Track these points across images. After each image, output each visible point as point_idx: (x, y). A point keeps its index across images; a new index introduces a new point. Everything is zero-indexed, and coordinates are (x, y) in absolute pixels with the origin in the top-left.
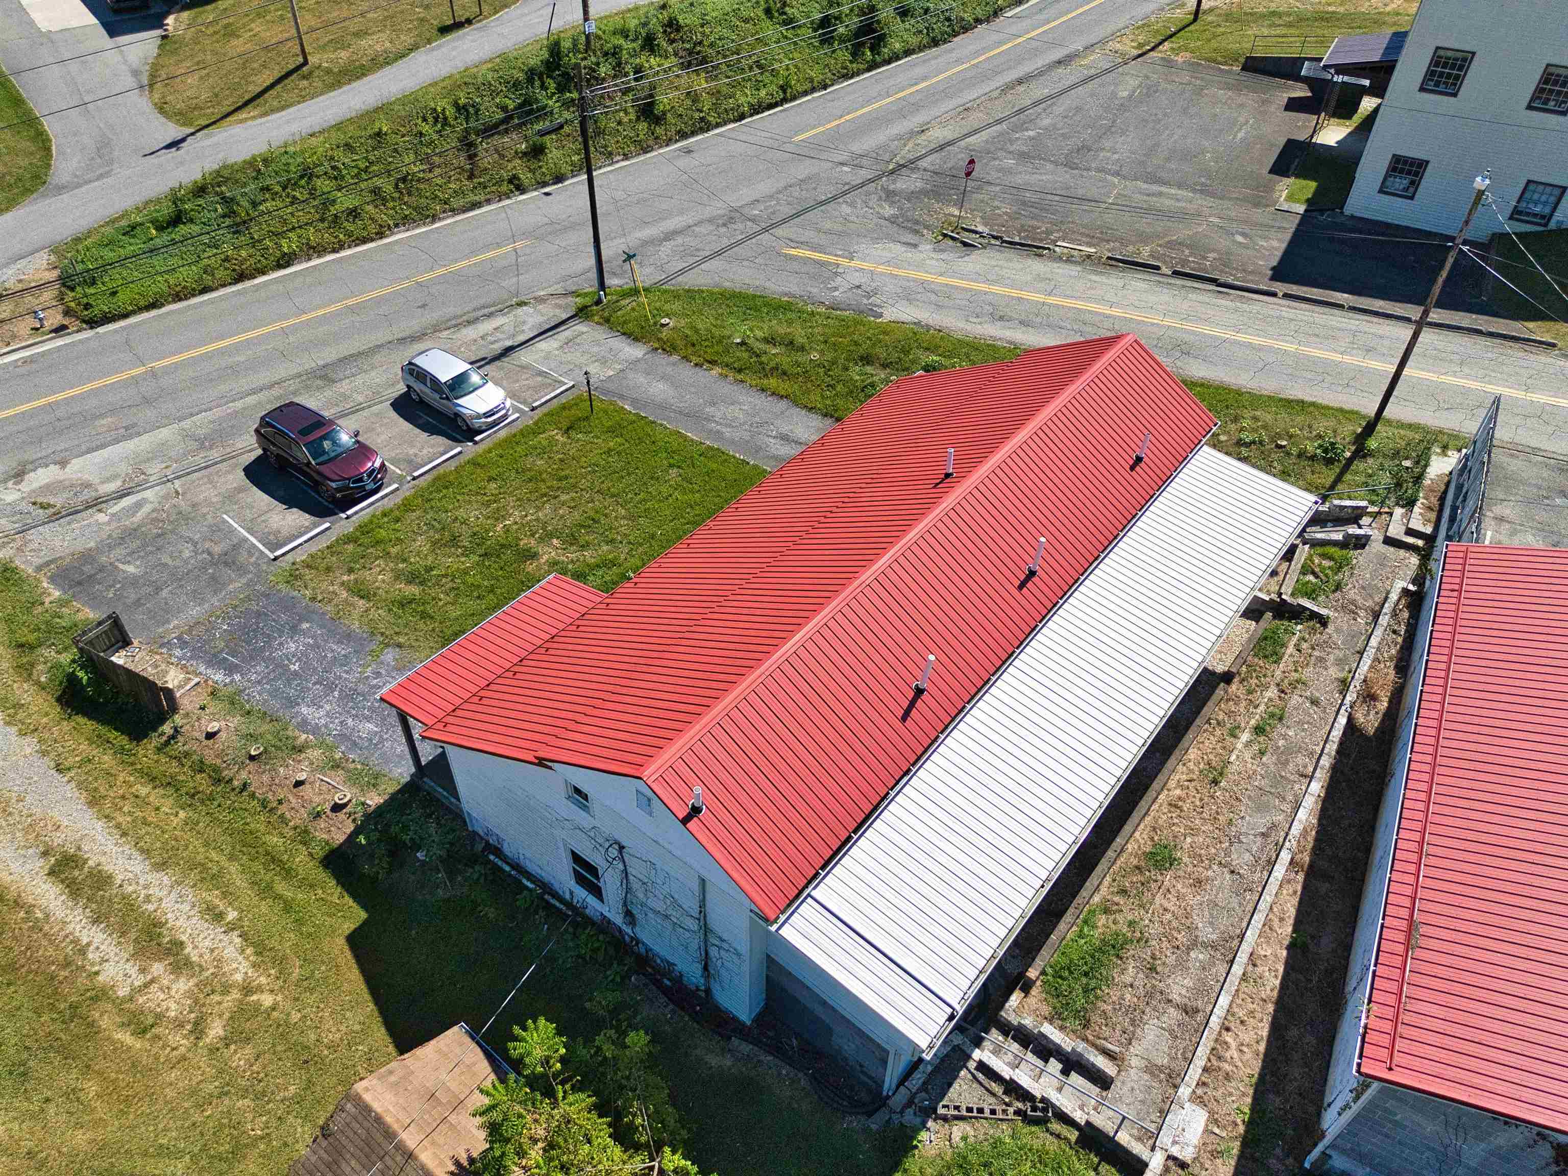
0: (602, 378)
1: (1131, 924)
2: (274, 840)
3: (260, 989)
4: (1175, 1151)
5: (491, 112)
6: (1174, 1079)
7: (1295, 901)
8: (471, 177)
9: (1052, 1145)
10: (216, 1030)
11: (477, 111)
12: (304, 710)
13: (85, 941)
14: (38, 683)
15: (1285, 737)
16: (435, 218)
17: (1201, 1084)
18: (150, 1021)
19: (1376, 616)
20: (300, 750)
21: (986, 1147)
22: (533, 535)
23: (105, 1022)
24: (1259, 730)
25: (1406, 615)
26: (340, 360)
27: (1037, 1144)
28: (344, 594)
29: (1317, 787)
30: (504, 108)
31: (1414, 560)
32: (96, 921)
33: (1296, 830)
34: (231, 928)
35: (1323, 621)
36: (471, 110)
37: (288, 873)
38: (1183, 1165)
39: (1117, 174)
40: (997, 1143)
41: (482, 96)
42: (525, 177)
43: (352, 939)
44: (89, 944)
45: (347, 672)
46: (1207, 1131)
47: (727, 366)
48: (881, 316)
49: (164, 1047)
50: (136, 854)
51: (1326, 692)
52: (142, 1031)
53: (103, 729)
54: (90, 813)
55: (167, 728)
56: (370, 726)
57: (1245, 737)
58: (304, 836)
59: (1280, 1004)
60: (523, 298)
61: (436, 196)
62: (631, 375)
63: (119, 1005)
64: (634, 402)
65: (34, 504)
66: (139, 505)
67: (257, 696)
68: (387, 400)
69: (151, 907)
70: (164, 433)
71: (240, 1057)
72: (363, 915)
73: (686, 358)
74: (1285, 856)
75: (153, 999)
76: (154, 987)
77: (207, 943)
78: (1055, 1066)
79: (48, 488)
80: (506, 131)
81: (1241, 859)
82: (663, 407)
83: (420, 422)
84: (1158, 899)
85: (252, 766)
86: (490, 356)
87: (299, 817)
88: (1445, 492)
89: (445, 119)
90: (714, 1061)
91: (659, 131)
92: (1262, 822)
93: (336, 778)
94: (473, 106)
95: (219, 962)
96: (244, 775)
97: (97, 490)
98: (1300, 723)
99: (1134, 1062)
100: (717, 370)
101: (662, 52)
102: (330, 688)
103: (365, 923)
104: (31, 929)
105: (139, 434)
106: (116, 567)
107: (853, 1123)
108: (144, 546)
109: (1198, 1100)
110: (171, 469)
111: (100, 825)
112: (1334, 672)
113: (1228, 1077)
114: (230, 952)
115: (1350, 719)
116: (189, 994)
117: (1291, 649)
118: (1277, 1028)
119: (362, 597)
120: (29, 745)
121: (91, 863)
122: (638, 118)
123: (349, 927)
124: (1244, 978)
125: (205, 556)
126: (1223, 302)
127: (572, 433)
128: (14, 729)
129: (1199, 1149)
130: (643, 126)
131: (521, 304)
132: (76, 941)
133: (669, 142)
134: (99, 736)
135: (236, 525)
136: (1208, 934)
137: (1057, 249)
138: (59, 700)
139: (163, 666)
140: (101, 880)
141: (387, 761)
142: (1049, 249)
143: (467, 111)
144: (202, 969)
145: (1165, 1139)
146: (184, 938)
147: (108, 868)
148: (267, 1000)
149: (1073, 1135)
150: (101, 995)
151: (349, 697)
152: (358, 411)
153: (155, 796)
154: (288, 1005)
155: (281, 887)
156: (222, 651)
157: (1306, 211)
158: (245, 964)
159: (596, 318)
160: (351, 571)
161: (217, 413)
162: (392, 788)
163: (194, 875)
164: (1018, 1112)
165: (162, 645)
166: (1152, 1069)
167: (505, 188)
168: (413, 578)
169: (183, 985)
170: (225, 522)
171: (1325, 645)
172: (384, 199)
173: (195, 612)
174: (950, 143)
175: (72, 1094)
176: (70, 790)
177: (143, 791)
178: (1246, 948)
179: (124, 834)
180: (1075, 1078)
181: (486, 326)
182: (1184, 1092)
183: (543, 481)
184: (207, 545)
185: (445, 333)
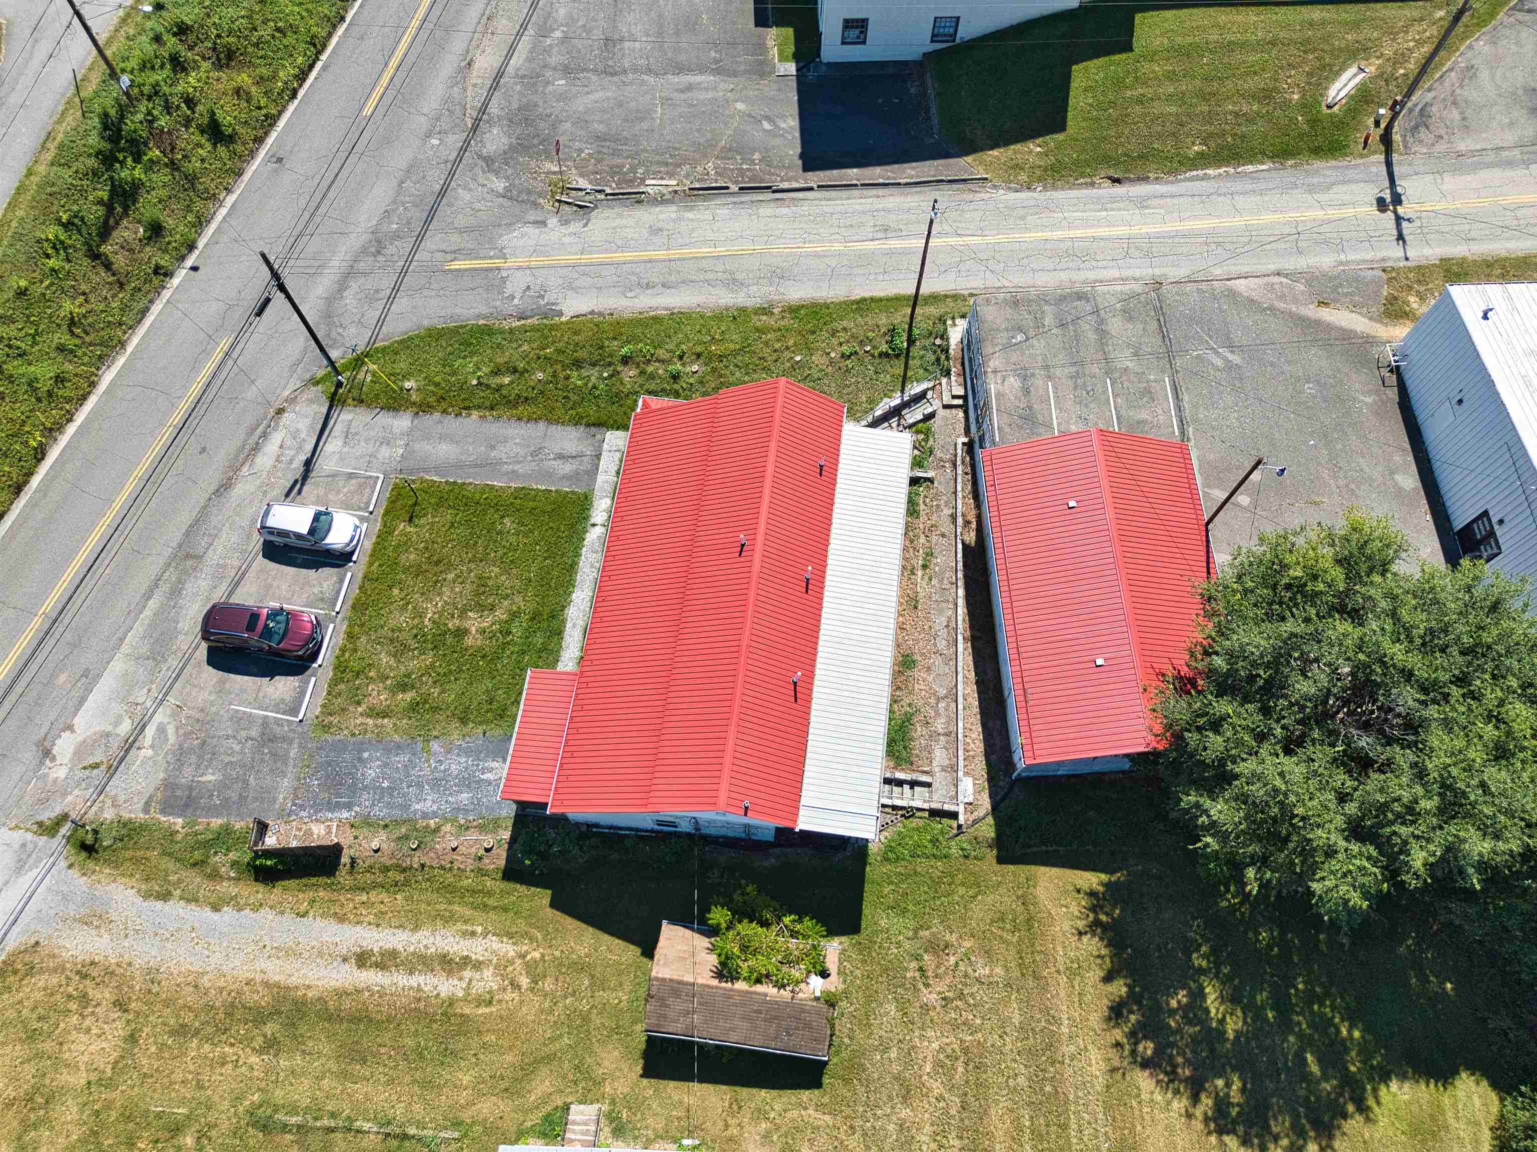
0: (398, 459)
1: (910, 705)
2: (466, 882)
3: (527, 953)
4: (966, 800)
5: (94, 213)
6: (954, 769)
7: (971, 658)
8: (121, 285)
9: (921, 823)
10: (525, 981)
11: (82, 219)
12: (418, 807)
13: (415, 985)
14: (230, 879)
15: (936, 564)
16: (123, 344)
17: (965, 766)
18: (488, 996)
19: (955, 465)
20: (437, 830)
21: (896, 837)
22: (453, 617)
23: (467, 1011)
24: (925, 567)
25: (968, 459)
26: (187, 534)
27: (914, 825)
28: (370, 722)
29: (961, 592)
30: (100, 202)
31: (961, 414)
32: (411, 973)
33: (960, 618)
34: (485, 935)
35: (931, 480)
36: (76, 221)
37: (490, 894)
38: (971, 804)
39: (649, 71)
40: (900, 833)
41: (75, 201)
42: (164, 261)
43: (553, 905)
44: (419, 985)
45: (420, 770)
46: (974, 784)
47: (480, 407)
48: (562, 314)
49: (507, 1002)
50: (396, 931)
51: (946, 527)
52: (490, 1003)
53: (305, 881)
54: (346, 926)
55: (345, 859)
56: (465, 795)
57: (920, 573)
58: (481, 872)
59: (982, 713)
60: (277, 405)
61: (109, 322)
62: (417, 446)
63: (465, 1000)
64: (437, 470)
65: (85, 768)
66: (161, 730)
67: (380, 812)
68: (257, 555)
69: (433, 950)
70: (117, 666)
71: (548, 985)
72: (549, 892)
73: (444, 412)
74: (960, 638)
75: (478, 988)
76: (474, 983)
77: (480, 949)
78: (906, 787)
79: (79, 753)
80: (117, 223)
81: (942, 644)
82: (459, 466)
83: (299, 562)
84: (916, 686)
85: (418, 853)
86: (298, 475)
87: (470, 864)
88: (963, 358)
89: (62, 242)
90: (766, 864)
91: (239, 148)
92: (943, 620)
93: (472, 836)
94: (76, 217)
95: (493, 952)
96: (416, 859)
97: (119, 735)
98: (941, 552)
99: (937, 769)
100: (475, 414)
101: (192, 65)
102: (420, 786)
103: (553, 895)
104: (381, 997)
105: (99, 676)
106: (199, 782)
107: (840, 856)
108: (200, 757)
109: (966, 774)
110: (154, 690)
111: (359, 928)
112: (947, 512)
113: (973, 757)
114: (496, 946)
115: (963, 543)
116: (495, 975)
117: (922, 507)
118: (984, 725)
119: (383, 717)
120: (265, 912)
121: (375, 950)
122: (215, 145)
123: (546, 901)
124: (964, 708)
125: (250, 742)
126: (784, 211)
127: (416, 521)
128: (247, 911)
129: (974, 794)
130: (222, 150)
131: (280, 411)
132: (411, 988)
133: (252, 154)
134: (305, 885)
135: (248, 710)
136: (942, 692)
137: (649, 189)
138: (256, 880)
139: (304, 827)
140: (393, 954)
141: (493, 809)
142: (643, 193)
143: (73, 224)
144: (490, 961)
145: (960, 798)
146: (465, 953)
147: (389, 946)
148: (536, 955)
149: (926, 814)
150: (452, 1002)
151: (436, 784)
152: (244, 574)
153: (373, 896)
154: (548, 951)
155: (491, 902)
156: (330, 798)
157: (797, 70)
158: (509, 946)
159: (350, 401)
160: (359, 703)
161: (139, 628)
162: (510, 823)
163: (438, 922)
164: (902, 816)
165: (289, 815)
166: (943, 769)
167: (156, 281)
168: (403, 687)
169: (488, 973)
170: (237, 711)
171: (936, 496)
172: (72, 352)
173: (286, 783)
174: (500, 74)
175: (484, 1046)
176: (320, 923)
177: (364, 898)
178: (960, 694)
179: (378, 926)
180: (917, 789)
181: (272, 446)
182: (960, 774)
183: (426, 571)
184: (244, 733)
185: (245, 469)
